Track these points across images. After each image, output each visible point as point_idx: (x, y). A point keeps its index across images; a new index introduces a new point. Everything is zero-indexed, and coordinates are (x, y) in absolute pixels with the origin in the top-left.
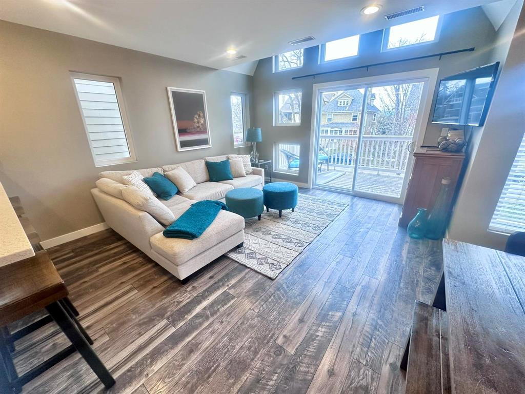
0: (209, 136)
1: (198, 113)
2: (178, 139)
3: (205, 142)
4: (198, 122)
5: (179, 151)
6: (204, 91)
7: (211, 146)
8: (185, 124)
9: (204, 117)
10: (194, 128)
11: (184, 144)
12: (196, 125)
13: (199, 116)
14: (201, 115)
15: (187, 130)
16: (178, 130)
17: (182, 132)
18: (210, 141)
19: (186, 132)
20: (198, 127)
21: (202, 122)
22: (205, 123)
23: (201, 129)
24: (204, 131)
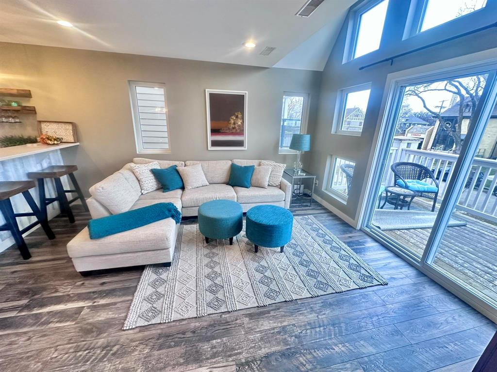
0: (246, 138)
1: (236, 114)
2: (210, 138)
3: (240, 144)
4: (234, 124)
5: (209, 149)
6: (247, 92)
7: (246, 149)
8: (219, 125)
9: (243, 118)
10: (229, 129)
11: (215, 143)
12: (232, 126)
13: (237, 117)
14: (240, 116)
15: (221, 131)
16: (211, 130)
17: (214, 131)
18: (246, 143)
19: (220, 132)
20: (234, 128)
21: (240, 123)
22: (243, 125)
23: (236, 130)
24: (241, 132)
